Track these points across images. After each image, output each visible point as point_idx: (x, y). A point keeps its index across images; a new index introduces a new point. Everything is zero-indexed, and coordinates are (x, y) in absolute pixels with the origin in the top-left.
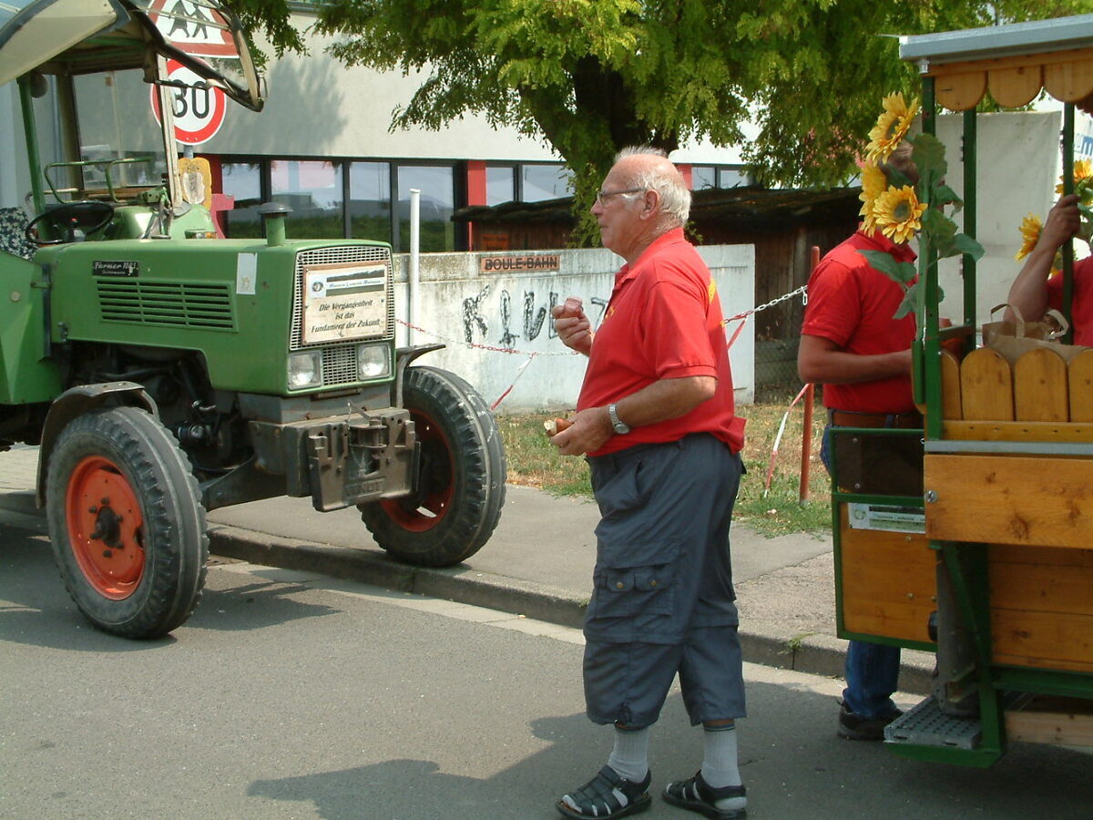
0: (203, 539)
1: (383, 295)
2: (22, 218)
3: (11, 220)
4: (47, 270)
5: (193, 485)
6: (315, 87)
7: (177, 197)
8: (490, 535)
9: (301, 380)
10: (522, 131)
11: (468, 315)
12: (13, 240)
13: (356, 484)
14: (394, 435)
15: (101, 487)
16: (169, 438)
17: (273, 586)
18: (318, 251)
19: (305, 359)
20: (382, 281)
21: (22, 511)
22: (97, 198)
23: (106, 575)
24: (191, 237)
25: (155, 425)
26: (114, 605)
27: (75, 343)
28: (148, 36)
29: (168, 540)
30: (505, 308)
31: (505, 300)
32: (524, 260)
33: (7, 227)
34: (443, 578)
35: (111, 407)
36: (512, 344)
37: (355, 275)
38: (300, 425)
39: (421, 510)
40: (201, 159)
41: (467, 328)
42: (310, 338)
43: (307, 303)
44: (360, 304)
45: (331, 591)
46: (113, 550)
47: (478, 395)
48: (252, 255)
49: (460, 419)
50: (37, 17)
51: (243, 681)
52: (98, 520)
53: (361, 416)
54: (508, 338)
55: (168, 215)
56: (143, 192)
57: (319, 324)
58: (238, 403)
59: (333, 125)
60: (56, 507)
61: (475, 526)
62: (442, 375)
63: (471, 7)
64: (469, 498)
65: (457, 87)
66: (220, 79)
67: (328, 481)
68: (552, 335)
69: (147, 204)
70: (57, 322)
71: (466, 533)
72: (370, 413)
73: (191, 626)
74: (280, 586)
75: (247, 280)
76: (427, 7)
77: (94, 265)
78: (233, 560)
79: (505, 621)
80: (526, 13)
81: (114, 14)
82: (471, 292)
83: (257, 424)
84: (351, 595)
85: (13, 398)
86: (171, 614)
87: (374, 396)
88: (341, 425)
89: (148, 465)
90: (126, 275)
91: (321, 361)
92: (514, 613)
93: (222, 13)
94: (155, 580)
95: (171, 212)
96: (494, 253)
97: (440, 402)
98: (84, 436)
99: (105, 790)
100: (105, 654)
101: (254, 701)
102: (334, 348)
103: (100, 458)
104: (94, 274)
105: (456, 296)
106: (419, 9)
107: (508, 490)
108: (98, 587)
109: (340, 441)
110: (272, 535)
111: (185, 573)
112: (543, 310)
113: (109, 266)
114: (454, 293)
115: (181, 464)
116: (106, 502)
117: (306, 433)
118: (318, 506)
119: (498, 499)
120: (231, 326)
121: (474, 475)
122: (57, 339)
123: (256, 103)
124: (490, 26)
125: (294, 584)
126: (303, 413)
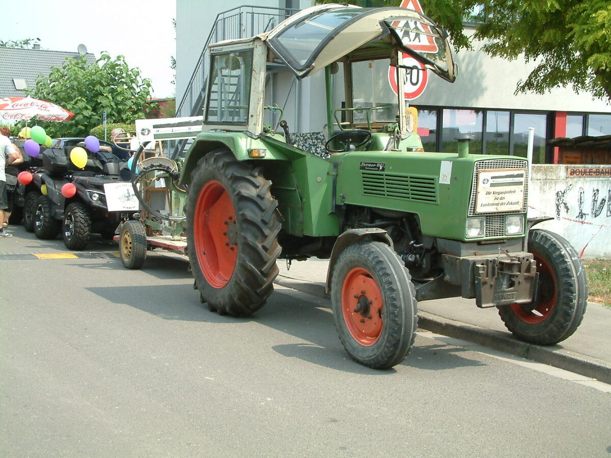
0: (415, 317)
1: (522, 187)
2: (322, 138)
3: (317, 139)
4: (336, 166)
5: (411, 288)
6: (470, 68)
7: (404, 128)
8: (576, 330)
9: (473, 233)
10: (595, 95)
11: (558, 200)
12: (317, 149)
13: (500, 294)
14: (524, 268)
15: (360, 284)
16: (400, 261)
17: (447, 347)
18: (487, 161)
19: (476, 222)
20: (522, 179)
21: (311, 294)
22: (360, 128)
23: (360, 331)
24: (410, 151)
25: (392, 253)
26: (364, 349)
27: (348, 206)
28: (394, 41)
29: (396, 316)
30: (581, 198)
31: (581, 193)
32: (594, 170)
33: (315, 142)
34: (546, 352)
35: (369, 241)
36: (583, 218)
37: (507, 176)
38: (471, 258)
39: (534, 311)
40: (413, 108)
41: (557, 208)
42: (479, 210)
43: (479, 190)
44: (509, 192)
45: (480, 353)
46: (366, 319)
47: (573, 248)
48: (449, 162)
49: (562, 260)
50: (342, 32)
51: (435, 398)
52: (359, 302)
53: (506, 256)
54: (582, 215)
55: (398, 139)
56: (386, 125)
57: (485, 202)
58: (436, 243)
59: (479, 89)
60: (336, 293)
61: (567, 323)
62: (552, 235)
63: (570, 23)
64: (564, 307)
65: (556, 69)
66: (432, 64)
67: (485, 291)
68: (608, 215)
69: (387, 132)
70: (339, 194)
71: (561, 327)
72: (511, 254)
73: (404, 365)
74: (451, 347)
75: (444, 176)
76: (544, 23)
77: (361, 164)
78: (423, 330)
79: (585, 381)
80: (606, 25)
81: (381, 30)
82: (561, 187)
83: (447, 256)
84: (492, 356)
85: (315, 233)
86: (395, 357)
87: (514, 245)
88: (494, 260)
89: (388, 275)
90: (378, 170)
91: (485, 223)
92: (589, 377)
93: (437, 28)
94: (388, 338)
95: (400, 136)
96: (576, 165)
97: (550, 250)
98: (354, 257)
99: (366, 449)
100: (360, 375)
101: (442, 410)
102: (492, 216)
103: (361, 269)
104: (361, 169)
105: (552, 189)
106: (539, 25)
107: (588, 305)
108: (356, 338)
109: (493, 268)
110: (446, 318)
111: (404, 335)
112: (604, 200)
113: (370, 165)
114: (551, 187)
115: (405, 275)
116: (363, 293)
117: (474, 263)
118: (479, 304)
119: (582, 309)
120: (435, 201)
121: (569, 294)
122: (339, 203)
123: (451, 78)
124: (582, 33)
125: (458, 347)
126: (472, 251)
